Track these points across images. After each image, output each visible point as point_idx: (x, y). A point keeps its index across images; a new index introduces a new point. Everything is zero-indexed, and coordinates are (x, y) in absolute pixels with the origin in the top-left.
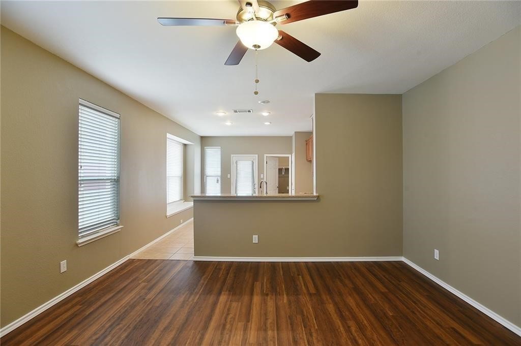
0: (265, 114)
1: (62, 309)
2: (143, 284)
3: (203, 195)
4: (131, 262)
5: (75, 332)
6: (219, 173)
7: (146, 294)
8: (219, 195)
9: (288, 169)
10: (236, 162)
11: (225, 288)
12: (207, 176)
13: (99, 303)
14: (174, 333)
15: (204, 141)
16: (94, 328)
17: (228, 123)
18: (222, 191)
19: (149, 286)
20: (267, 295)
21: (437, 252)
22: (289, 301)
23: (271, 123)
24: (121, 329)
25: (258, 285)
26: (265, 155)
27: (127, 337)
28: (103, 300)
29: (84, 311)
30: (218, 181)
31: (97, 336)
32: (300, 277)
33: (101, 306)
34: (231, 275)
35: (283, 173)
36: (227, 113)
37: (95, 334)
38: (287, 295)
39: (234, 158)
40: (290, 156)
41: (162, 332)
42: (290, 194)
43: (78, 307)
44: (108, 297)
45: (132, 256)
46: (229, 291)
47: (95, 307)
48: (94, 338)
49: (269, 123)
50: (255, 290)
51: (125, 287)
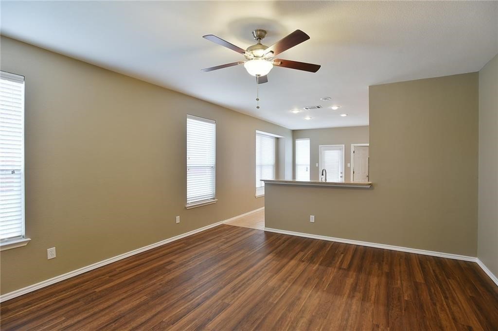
0: (335, 108)
1: (175, 244)
2: (224, 240)
3: (294, 180)
4: (223, 225)
5: (177, 256)
6: (309, 162)
7: (222, 245)
8: (309, 181)
11: (274, 252)
12: (298, 165)
13: (194, 245)
14: (225, 268)
15: (296, 134)
16: (186, 256)
17: (308, 118)
18: (311, 178)
19: (226, 242)
20: (303, 261)
22: (318, 269)
23: (347, 114)
24: (198, 260)
25: (302, 254)
26: (352, 145)
27: (200, 264)
28: (197, 244)
29: (185, 247)
30: (307, 169)
31: (186, 260)
32: (342, 255)
33: (194, 247)
34: (286, 244)
36: (301, 110)
37: (185, 259)
38: (320, 264)
39: (321, 148)
41: (220, 266)
43: (183, 245)
44: (200, 243)
45: (225, 222)
46: (277, 254)
47: (191, 246)
48: (185, 260)
49: (345, 115)
50: (296, 257)
51: (212, 239)
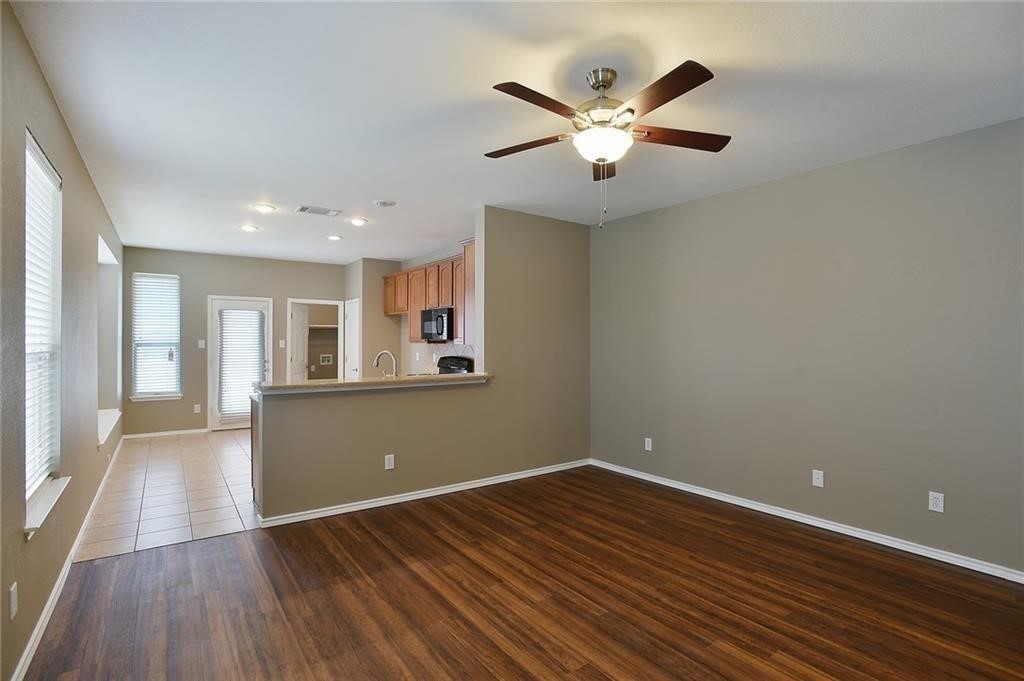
0: (358, 222)
6: (175, 338)
9: (337, 329)
10: (220, 313)
12: (138, 345)
15: (134, 258)
21: (648, 442)
23: (341, 237)
26: (290, 300)
30: (171, 355)
35: (323, 338)
36: (278, 209)
39: (214, 302)
40: (340, 304)
42: (340, 380)
49: (338, 238)
